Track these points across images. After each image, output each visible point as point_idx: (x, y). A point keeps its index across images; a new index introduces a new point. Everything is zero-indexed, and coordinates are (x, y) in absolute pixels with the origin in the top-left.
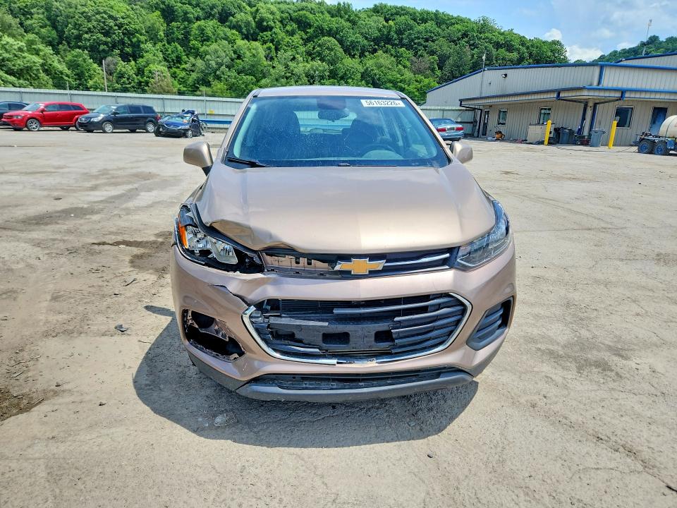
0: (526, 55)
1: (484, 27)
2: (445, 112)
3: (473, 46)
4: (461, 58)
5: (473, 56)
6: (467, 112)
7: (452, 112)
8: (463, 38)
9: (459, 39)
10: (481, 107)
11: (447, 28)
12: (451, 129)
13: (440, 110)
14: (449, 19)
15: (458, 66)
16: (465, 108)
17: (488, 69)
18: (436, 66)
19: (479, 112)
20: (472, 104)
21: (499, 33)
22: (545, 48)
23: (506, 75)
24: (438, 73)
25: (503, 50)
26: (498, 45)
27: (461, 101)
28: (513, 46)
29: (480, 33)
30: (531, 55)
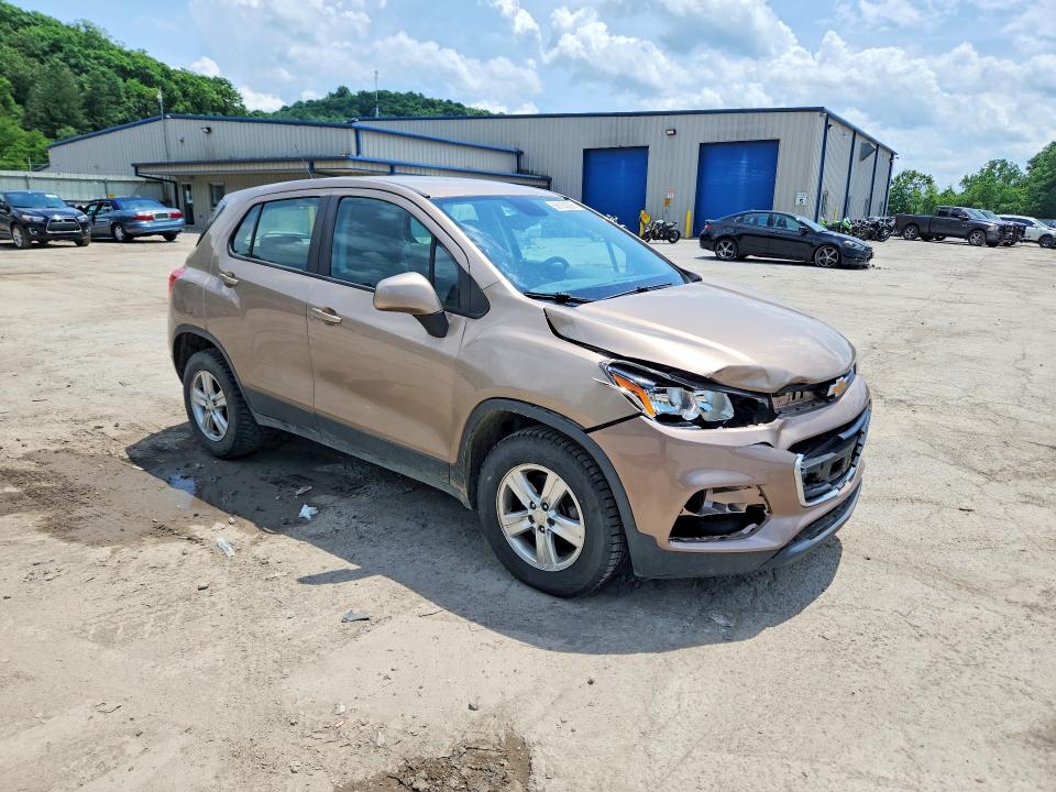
0: (178, 93)
1: (91, 40)
2: (109, 185)
3: (79, 69)
4: (60, 89)
5: (81, 85)
6: (149, 186)
7: (122, 185)
8: (53, 52)
9: (45, 53)
10: (174, 179)
11: (16, 30)
12: (159, 216)
13: (98, 181)
14: (14, 14)
15: (57, 101)
16: (144, 179)
17: (172, 117)
18: (10, 97)
19: (172, 186)
20: (156, 173)
21: (121, 52)
22: (206, 87)
23: (209, 129)
24: (18, 109)
25: (135, 81)
26: (124, 73)
27: (136, 167)
28: (151, 76)
29: (86, 47)
30: (185, 94)
